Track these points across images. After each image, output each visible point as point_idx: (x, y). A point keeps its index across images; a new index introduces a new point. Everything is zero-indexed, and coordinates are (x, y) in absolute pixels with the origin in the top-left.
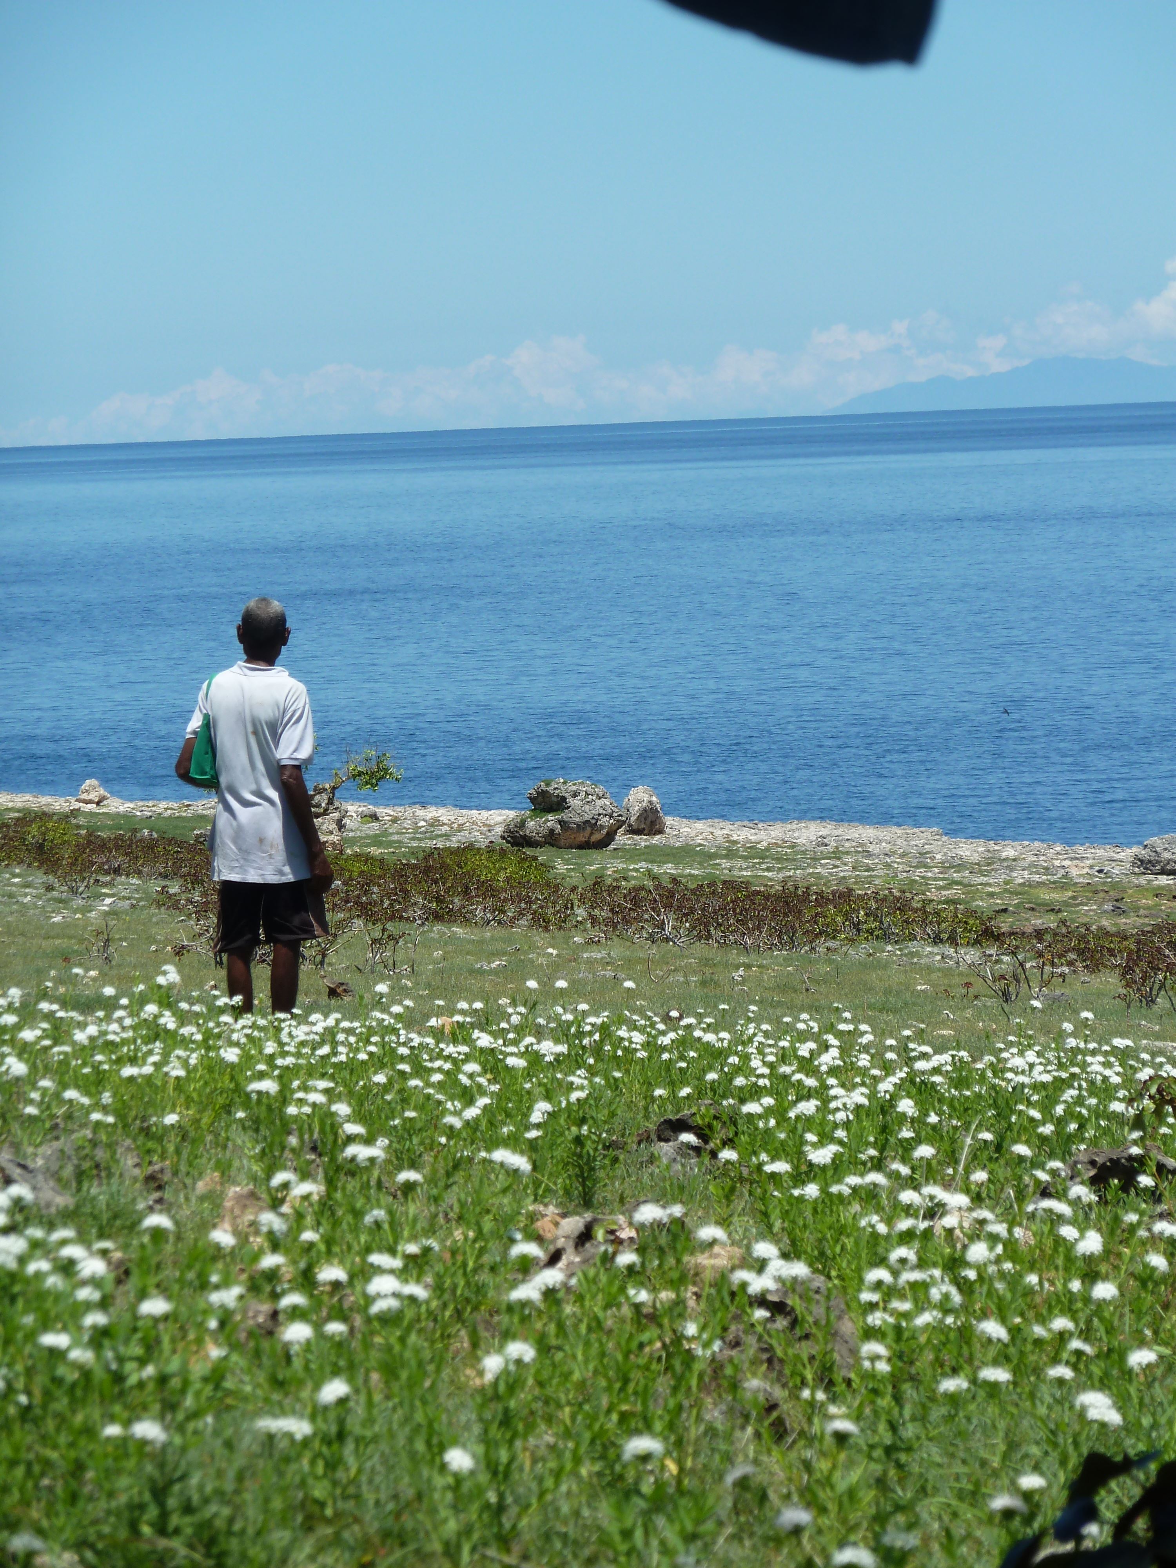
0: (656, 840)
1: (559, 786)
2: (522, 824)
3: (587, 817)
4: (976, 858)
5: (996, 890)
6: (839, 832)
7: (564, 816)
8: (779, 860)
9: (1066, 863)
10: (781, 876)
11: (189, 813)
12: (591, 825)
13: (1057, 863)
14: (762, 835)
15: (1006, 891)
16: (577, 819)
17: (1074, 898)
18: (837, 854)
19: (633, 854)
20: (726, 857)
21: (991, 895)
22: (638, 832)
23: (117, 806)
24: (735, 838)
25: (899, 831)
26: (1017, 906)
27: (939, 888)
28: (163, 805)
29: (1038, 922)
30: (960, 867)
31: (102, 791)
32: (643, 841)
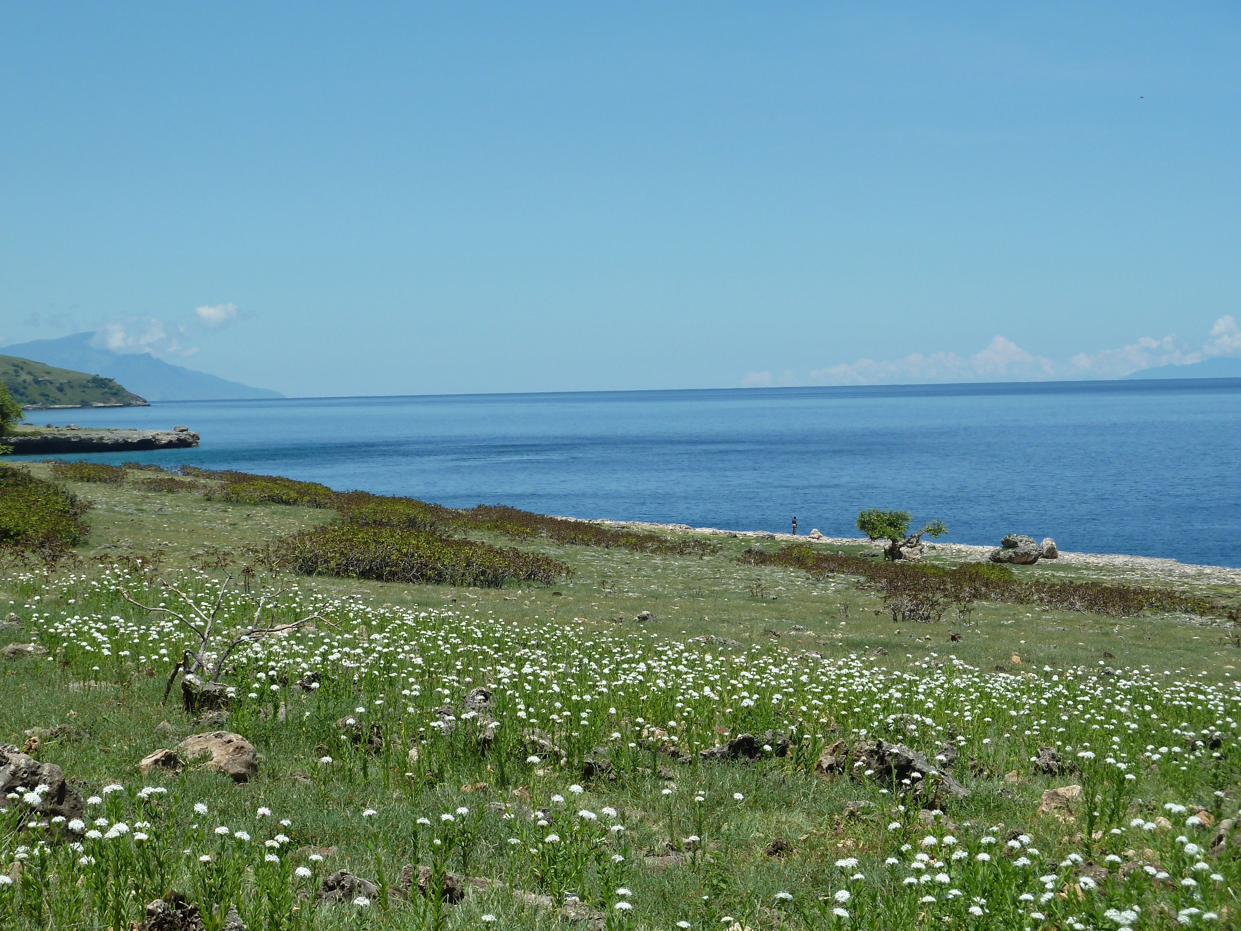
0: (1055, 561)
1: (1014, 537)
2: (998, 553)
3: (1026, 551)
4: (1193, 573)
5: (1204, 587)
6: (1132, 559)
7: (1017, 550)
8: (1109, 571)
9: (1233, 576)
10: (1109, 578)
11: (856, 544)
12: (1028, 554)
13: (1229, 576)
14: (1100, 560)
15: (1208, 588)
16: (1022, 552)
17: (1238, 592)
18: (1132, 570)
19: (1045, 567)
20: (1085, 569)
21: (1201, 589)
22: (1047, 557)
23: (826, 540)
24: (1088, 561)
25: (1159, 560)
26: (1213, 594)
27: (1179, 586)
28: (845, 540)
29: (1223, 602)
30: (1187, 576)
31: (820, 534)
32: (1049, 561)
